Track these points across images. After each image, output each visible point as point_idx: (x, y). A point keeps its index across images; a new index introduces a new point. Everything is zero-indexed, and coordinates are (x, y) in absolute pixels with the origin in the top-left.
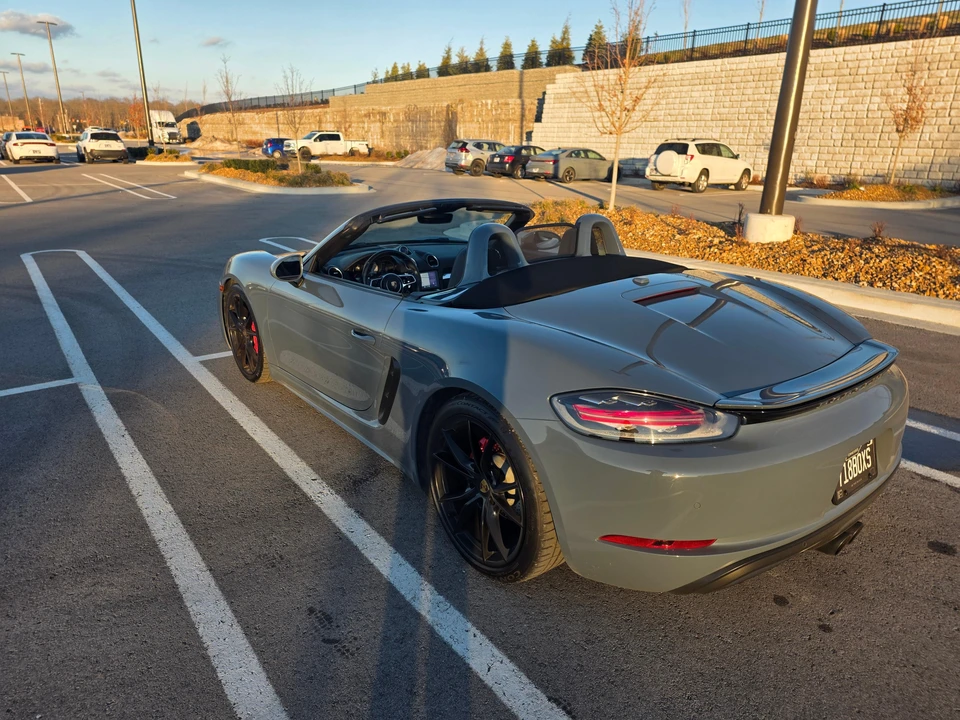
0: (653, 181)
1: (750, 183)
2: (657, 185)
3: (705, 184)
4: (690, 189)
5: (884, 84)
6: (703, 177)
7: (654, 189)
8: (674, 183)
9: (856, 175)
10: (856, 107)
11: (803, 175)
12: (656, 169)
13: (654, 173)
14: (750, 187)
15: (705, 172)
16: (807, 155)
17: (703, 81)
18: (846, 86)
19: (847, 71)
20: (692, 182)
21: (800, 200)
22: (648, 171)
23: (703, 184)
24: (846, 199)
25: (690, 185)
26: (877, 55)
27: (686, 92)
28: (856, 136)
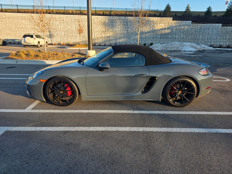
0: (24, 45)
1: (48, 45)
2: (25, 46)
3: (39, 45)
4: (36, 47)
5: (70, 23)
6: (39, 44)
7: (25, 47)
8: (31, 45)
9: (70, 42)
10: (66, 28)
11: (58, 43)
12: (25, 42)
13: (25, 43)
14: (48, 46)
15: (39, 42)
16: (58, 38)
17: (24, 19)
18: (62, 23)
19: (61, 20)
20: (37, 45)
21: (66, 48)
22: (22, 43)
23: (39, 46)
24: (76, 47)
25: (36, 45)
26: (67, 17)
27: (20, 21)
28: (67, 34)
